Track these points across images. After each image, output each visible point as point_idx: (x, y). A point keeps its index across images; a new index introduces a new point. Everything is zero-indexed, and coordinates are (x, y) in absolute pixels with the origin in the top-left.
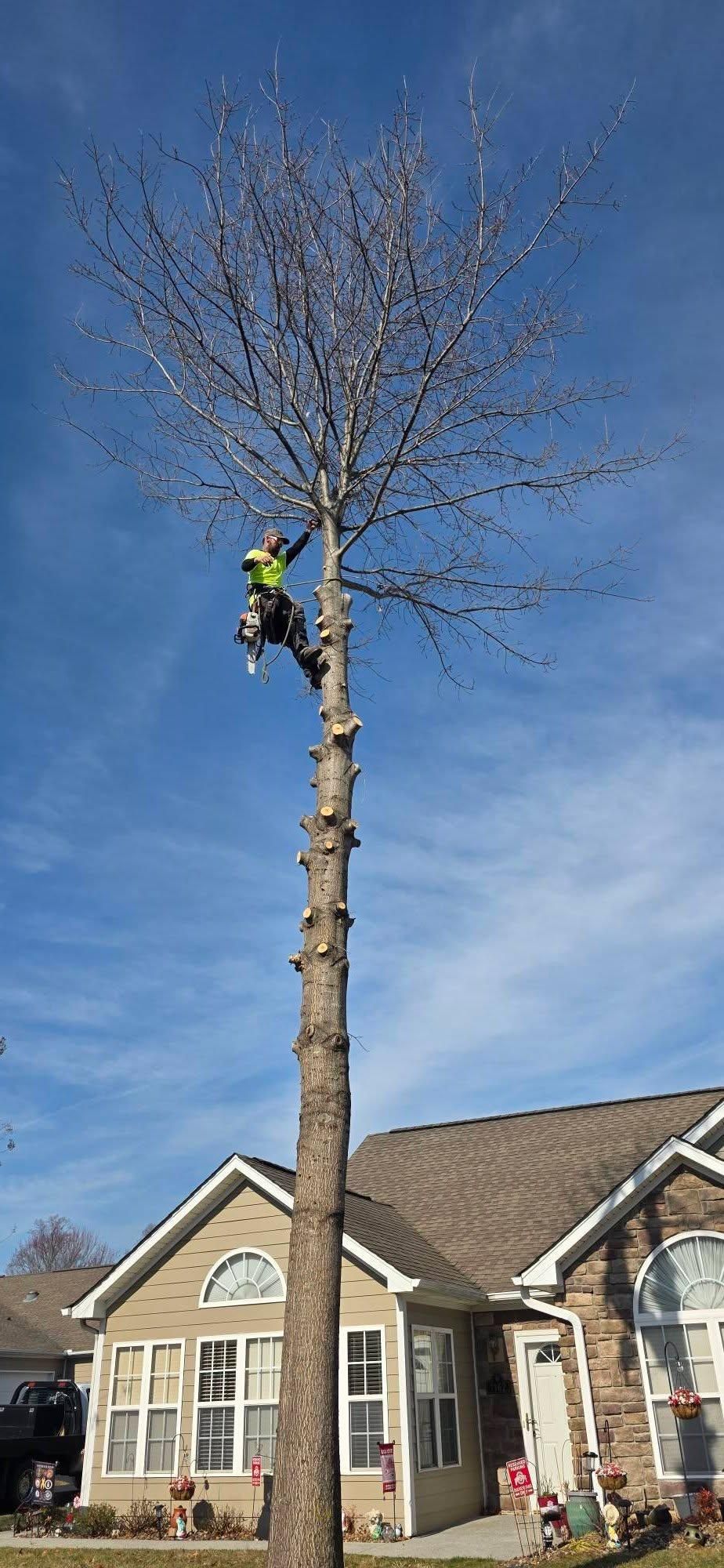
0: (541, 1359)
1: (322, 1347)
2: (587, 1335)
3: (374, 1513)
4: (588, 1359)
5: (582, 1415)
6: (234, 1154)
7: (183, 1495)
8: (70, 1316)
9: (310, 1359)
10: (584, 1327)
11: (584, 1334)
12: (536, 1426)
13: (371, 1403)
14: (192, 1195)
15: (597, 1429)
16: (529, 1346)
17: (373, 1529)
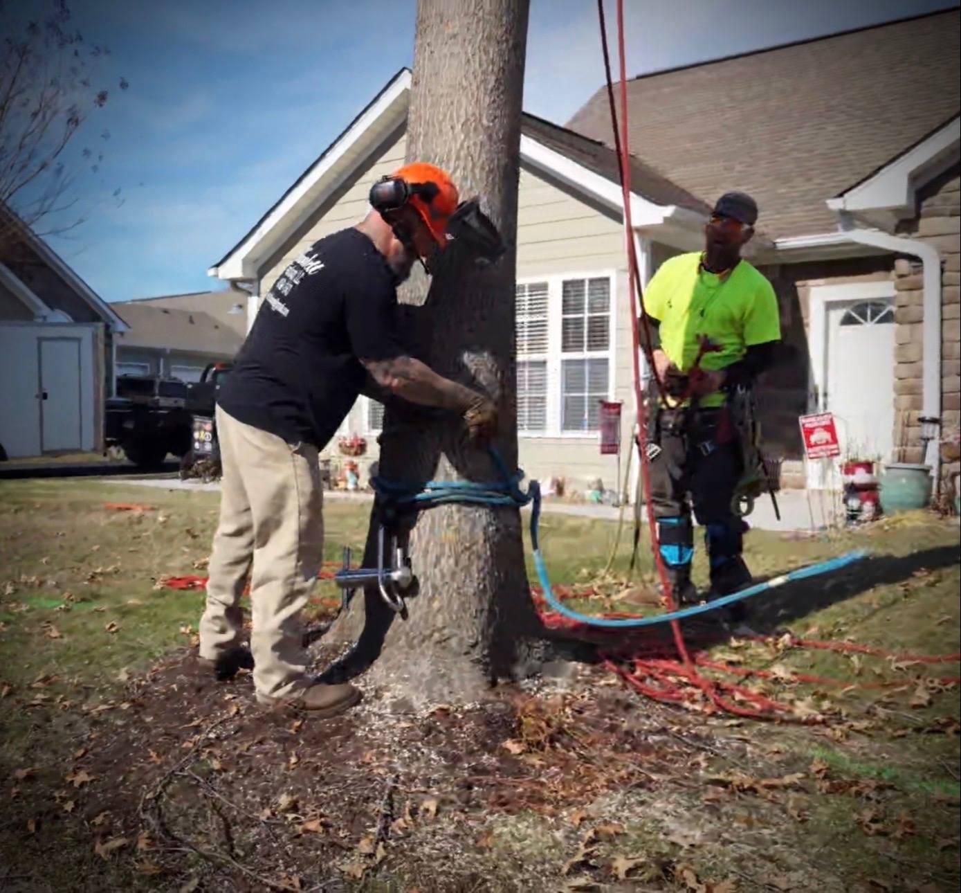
0: (848, 321)
1: (482, 137)
2: (947, 274)
3: (591, 478)
4: (942, 304)
5: (919, 375)
6: (404, 69)
7: (353, 451)
8: (216, 276)
9: (458, 158)
10: (943, 263)
11: (942, 271)
12: (829, 399)
13: (593, 362)
14: (349, 128)
15: (942, 393)
16: (830, 306)
17: (590, 494)
